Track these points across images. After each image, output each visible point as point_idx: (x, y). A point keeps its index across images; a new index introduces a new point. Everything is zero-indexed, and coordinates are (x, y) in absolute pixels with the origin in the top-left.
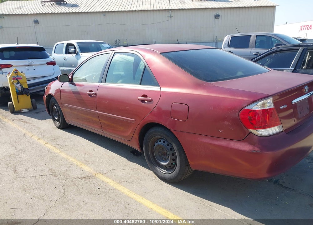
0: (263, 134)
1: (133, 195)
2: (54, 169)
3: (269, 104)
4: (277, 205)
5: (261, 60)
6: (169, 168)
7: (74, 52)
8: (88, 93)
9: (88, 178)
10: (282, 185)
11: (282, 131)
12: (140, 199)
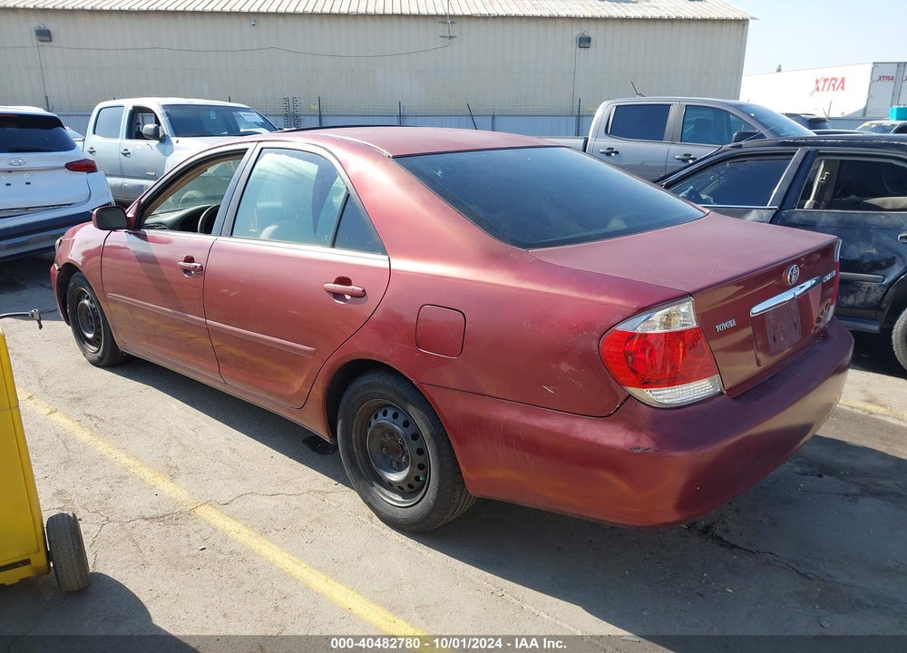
0: (666, 402)
1: (301, 571)
2: (70, 490)
3: (684, 316)
4: (701, 595)
5: (692, 179)
6: (410, 489)
7: (155, 135)
8: (181, 263)
9: (169, 517)
10: (721, 538)
11: (721, 393)
12: (319, 582)
